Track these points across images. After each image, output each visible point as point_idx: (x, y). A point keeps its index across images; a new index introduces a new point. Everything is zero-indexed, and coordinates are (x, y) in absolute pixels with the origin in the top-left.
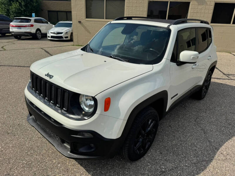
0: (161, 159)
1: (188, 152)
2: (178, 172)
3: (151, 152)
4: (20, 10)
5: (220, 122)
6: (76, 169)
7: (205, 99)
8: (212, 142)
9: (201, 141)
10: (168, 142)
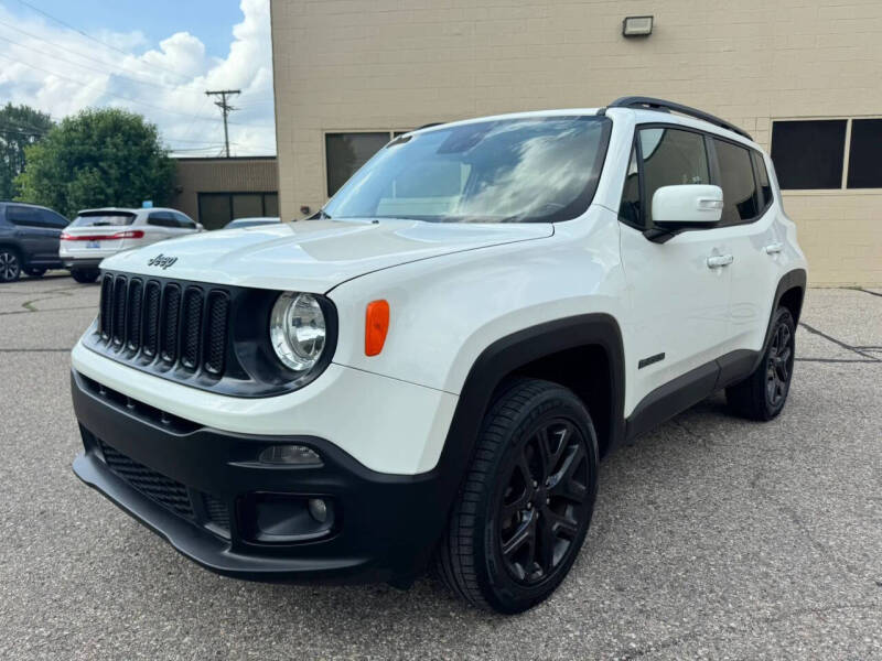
0: (622, 610)
1: (733, 583)
2: (700, 652)
3: (577, 585)
4: (102, 192)
5: (857, 486)
6: (255, 650)
7: (784, 417)
8: (830, 547)
9: (785, 547)
10: (649, 553)
